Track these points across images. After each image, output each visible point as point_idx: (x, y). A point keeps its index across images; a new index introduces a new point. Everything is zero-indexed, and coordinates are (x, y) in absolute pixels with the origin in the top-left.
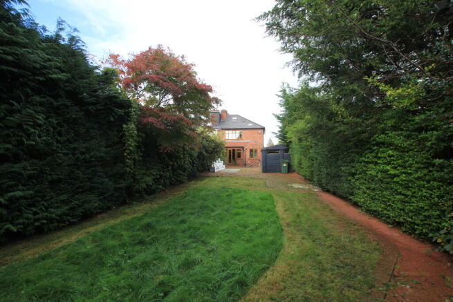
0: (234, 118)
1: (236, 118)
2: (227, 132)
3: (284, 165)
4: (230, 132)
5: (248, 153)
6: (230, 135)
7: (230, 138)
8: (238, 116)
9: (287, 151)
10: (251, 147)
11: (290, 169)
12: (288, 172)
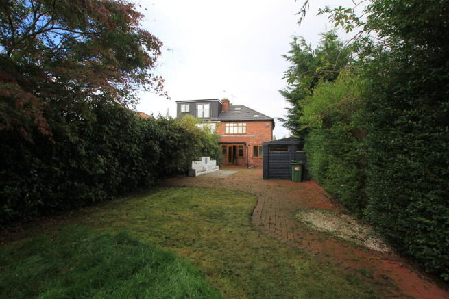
0: (237, 109)
1: (239, 109)
2: (227, 125)
3: (296, 169)
4: (231, 124)
5: (251, 151)
6: (231, 128)
7: (231, 132)
8: (242, 106)
9: (300, 147)
10: (255, 144)
11: (305, 176)
12: (302, 181)
